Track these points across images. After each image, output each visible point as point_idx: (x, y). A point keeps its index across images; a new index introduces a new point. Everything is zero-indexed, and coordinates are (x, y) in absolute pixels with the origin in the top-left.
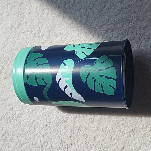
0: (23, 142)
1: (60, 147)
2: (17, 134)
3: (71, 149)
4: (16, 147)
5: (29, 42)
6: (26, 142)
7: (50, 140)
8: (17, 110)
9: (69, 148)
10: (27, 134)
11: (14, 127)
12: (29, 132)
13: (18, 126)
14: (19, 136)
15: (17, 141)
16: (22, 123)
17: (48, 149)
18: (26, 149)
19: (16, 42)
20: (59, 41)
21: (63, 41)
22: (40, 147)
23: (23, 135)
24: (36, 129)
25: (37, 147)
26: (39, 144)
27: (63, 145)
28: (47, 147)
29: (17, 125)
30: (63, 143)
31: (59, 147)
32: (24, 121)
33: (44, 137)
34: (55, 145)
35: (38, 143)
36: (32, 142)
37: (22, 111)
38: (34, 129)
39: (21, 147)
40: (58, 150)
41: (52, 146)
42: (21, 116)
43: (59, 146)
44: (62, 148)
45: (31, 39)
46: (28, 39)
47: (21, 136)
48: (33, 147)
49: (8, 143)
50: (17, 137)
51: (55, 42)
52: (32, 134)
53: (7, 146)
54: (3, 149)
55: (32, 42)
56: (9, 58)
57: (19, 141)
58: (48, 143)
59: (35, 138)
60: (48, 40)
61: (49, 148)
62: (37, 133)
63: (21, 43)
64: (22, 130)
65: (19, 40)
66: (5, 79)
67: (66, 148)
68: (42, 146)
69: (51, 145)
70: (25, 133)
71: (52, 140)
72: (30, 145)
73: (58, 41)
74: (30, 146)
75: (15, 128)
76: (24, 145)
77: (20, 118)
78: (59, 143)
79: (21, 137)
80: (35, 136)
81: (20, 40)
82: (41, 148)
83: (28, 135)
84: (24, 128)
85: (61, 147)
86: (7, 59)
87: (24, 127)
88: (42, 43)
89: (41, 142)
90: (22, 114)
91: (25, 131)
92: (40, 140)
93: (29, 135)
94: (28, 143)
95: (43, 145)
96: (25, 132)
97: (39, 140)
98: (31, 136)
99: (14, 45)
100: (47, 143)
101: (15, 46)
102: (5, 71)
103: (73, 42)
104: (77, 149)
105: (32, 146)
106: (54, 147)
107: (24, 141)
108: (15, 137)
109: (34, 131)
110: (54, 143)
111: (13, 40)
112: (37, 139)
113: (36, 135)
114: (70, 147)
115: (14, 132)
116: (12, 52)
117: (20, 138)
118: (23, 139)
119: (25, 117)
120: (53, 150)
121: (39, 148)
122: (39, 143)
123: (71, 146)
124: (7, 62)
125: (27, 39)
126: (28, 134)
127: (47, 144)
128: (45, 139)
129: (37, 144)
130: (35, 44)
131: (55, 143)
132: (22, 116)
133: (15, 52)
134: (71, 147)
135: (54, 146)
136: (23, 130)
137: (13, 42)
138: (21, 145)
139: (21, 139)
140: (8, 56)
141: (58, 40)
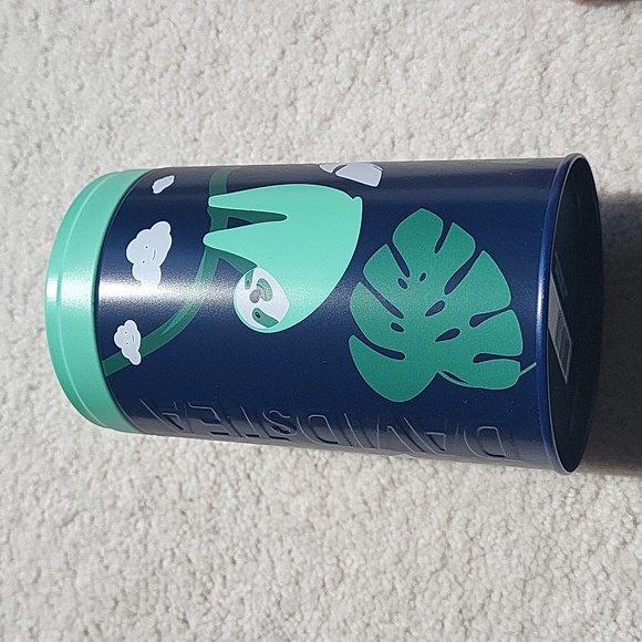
0: (62, 516)
1: (215, 482)
2: (31, 488)
3: (263, 475)
4: (42, 545)
6: (73, 510)
7: (169, 464)
8: (8, 376)
9: (253, 475)
10: (71, 472)
11: (14, 458)
12: (77, 457)
13: (27, 450)
14: (40, 490)
15: (40, 518)
16: (39, 427)
17: (170, 507)
18: (82, 541)
20: (104, 18)
21: (116, 12)
22: (136, 509)
23: (56, 485)
24: (101, 436)
25: (123, 515)
26: (127, 498)
27: (227, 467)
28: (163, 501)
29: (23, 446)
30: (224, 458)
31: (210, 483)
32: (48, 417)
33: (143, 460)
34: (194, 480)
35: (125, 497)
36: (97, 502)
37: (29, 375)
38: (95, 438)
39: (60, 539)
40: (209, 496)
41: (184, 488)
42: (28, 399)
43: (212, 475)
44: (226, 485)
47: (51, 489)
48: (107, 523)
50: (35, 502)
51: (89, 30)
52: (90, 466)
53: (5, 557)
57: (46, 515)
58: (165, 480)
59: (109, 476)
60: (61, 30)
61: (174, 503)
62: (111, 452)
64: (48, 458)
67: (241, 475)
68: (142, 504)
69: (176, 487)
70: (63, 469)
71: (178, 461)
72: (92, 519)
73: (100, 20)
74: (96, 521)
75: (18, 463)
76: (69, 527)
77: (28, 409)
78: (207, 467)
79: (50, 495)
80: (106, 467)
82: (139, 515)
83: (77, 472)
84: (55, 449)
85: (218, 480)
87: (53, 445)
88: (42, 52)
89: (132, 486)
90: (31, 388)
91: (60, 462)
92: (131, 481)
93: (82, 473)
94: (85, 510)
95: (147, 497)
96: (61, 464)
97: (125, 480)
98: (90, 475)
100: (157, 482)
104: (288, 466)
105: (104, 519)
106: (193, 493)
107: (68, 506)
108: (26, 504)
109: (95, 446)
110: (185, 470)
112: (114, 478)
113: (109, 461)
114: (258, 466)
115: (20, 482)
117: (48, 502)
118: (60, 501)
119: (45, 395)
120: (191, 504)
121: (132, 520)
122: (127, 494)
123: (257, 460)
126: (74, 469)
127: (160, 490)
128: (148, 467)
129: (120, 504)
130: (14, 66)
131: (192, 468)
132: (33, 395)
134: (262, 467)
135: (190, 487)
136: (52, 460)
138: (57, 530)
139: (51, 505)
141: (99, 17)
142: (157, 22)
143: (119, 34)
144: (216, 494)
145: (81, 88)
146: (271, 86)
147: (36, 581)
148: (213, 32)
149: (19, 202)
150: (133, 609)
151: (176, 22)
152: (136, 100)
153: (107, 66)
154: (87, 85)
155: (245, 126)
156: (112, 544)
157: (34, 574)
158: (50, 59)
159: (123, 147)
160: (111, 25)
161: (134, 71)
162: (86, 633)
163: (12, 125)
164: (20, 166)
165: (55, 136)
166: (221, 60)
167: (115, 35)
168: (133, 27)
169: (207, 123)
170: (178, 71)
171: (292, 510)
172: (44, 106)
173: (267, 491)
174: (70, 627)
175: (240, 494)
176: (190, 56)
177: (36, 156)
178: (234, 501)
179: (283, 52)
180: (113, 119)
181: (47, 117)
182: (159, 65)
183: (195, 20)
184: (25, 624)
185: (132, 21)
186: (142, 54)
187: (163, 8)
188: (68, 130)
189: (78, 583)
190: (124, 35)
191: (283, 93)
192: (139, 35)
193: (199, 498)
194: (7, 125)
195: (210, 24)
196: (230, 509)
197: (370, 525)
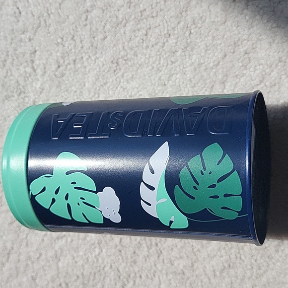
3: (164, 246)
5: (53, 11)
9: (159, 245)
17: (113, 247)
19: (23, 14)
20: (125, 5)
21: (133, 4)
22: (96, 243)
25: (89, 244)
31: (137, 243)
40: (135, 248)
41: (123, 241)
44: (145, 245)
45: (57, 4)
46: (50, 4)
49: (25, 236)
51: (115, 8)
53: (24, 243)
54: (15, 249)
55: (59, 10)
56: (8, 52)
60: (98, 4)
61: (116, 246)
63: (34, 14)
65: (28, 7)
66: (4, 100)
67: (154, 243)
68: (100, 242)
72: (72, 240)
73: (123, 6)
74: (74, 242)
76: (60, 240)
81: (32, 6)
82: (97, 245)
85: (141, 242)
86: (5, 54)
88: (85, 13)
99: (18, 21)
101: (21, 24)
102: (4, 81)
103: (159, 5)
104: (178, 246)
106: (127, 244)
111: (15, 8)
116: (15, 37)
121: (93, 247)
124: (5, 61)
125: (48, 5)
130: (67, 14)
133: (23, 36)
137: (15, 13)
140: (7, 46)
141: (123, 3)
142: (157, 16)
143: (133, 17)
144: (138, 248)
145: (105, 38)
146: (214, 70)
147: (38, 258)
148: (188, 33)
149: (59, 86)
150: (86, 282)
151: (168, 20)
152: (136, 55)
153: (122, 31)
154: (109, 38)
155: (194, 86)
156: (81, 253)
157: (38, 255)
158: (89, 17)
159: (123, 76)
160: (128, 10)
161: (137, 39)
162: (60, 285)
163: (61, 46)
164: (61, 68)
165: (84, 59)
166: (188, 48)
167: (131, 16)
168: (142, 16)
169: (173, 78)
170: (163, 47)
171: (175, 264)
172: (81, 42)
173: (165, 253)
174: (53, 280)
175: (151, 251)
176: (172, 41)
177: (72, 66)
178: (147, 253)
179: (225, 56)
180: (120, 60)
181: (82, 48)
182: (153, 40)
183: (179, 23)
184: (30, 274)
185: (141, 12)
186: (144, 32)
187: (161, 10)
188: (93, 58)
189: (60, 264)
190: (135, 18)
191: (220, 77)
192: (145, 20)
193: (129, 246)
194: (58, 44)
195: (187, 27)
196: (144, 256)
197: (213, 280)
